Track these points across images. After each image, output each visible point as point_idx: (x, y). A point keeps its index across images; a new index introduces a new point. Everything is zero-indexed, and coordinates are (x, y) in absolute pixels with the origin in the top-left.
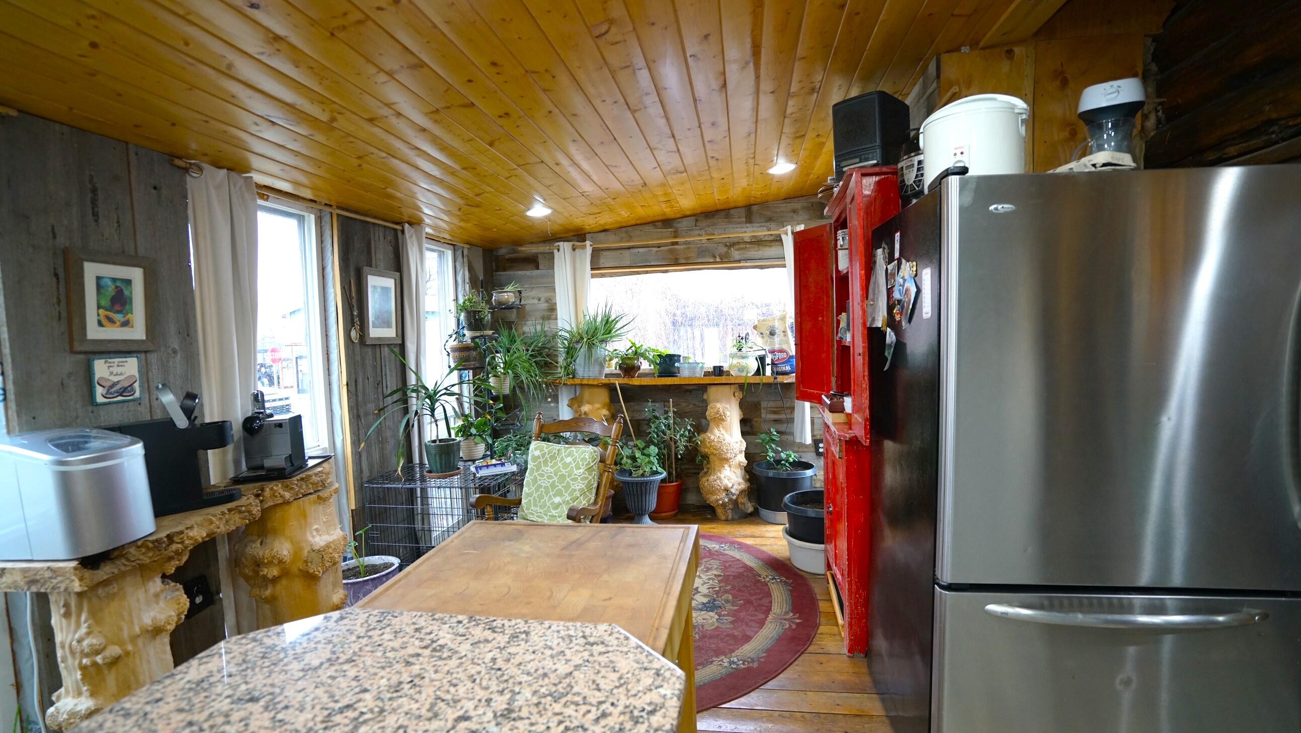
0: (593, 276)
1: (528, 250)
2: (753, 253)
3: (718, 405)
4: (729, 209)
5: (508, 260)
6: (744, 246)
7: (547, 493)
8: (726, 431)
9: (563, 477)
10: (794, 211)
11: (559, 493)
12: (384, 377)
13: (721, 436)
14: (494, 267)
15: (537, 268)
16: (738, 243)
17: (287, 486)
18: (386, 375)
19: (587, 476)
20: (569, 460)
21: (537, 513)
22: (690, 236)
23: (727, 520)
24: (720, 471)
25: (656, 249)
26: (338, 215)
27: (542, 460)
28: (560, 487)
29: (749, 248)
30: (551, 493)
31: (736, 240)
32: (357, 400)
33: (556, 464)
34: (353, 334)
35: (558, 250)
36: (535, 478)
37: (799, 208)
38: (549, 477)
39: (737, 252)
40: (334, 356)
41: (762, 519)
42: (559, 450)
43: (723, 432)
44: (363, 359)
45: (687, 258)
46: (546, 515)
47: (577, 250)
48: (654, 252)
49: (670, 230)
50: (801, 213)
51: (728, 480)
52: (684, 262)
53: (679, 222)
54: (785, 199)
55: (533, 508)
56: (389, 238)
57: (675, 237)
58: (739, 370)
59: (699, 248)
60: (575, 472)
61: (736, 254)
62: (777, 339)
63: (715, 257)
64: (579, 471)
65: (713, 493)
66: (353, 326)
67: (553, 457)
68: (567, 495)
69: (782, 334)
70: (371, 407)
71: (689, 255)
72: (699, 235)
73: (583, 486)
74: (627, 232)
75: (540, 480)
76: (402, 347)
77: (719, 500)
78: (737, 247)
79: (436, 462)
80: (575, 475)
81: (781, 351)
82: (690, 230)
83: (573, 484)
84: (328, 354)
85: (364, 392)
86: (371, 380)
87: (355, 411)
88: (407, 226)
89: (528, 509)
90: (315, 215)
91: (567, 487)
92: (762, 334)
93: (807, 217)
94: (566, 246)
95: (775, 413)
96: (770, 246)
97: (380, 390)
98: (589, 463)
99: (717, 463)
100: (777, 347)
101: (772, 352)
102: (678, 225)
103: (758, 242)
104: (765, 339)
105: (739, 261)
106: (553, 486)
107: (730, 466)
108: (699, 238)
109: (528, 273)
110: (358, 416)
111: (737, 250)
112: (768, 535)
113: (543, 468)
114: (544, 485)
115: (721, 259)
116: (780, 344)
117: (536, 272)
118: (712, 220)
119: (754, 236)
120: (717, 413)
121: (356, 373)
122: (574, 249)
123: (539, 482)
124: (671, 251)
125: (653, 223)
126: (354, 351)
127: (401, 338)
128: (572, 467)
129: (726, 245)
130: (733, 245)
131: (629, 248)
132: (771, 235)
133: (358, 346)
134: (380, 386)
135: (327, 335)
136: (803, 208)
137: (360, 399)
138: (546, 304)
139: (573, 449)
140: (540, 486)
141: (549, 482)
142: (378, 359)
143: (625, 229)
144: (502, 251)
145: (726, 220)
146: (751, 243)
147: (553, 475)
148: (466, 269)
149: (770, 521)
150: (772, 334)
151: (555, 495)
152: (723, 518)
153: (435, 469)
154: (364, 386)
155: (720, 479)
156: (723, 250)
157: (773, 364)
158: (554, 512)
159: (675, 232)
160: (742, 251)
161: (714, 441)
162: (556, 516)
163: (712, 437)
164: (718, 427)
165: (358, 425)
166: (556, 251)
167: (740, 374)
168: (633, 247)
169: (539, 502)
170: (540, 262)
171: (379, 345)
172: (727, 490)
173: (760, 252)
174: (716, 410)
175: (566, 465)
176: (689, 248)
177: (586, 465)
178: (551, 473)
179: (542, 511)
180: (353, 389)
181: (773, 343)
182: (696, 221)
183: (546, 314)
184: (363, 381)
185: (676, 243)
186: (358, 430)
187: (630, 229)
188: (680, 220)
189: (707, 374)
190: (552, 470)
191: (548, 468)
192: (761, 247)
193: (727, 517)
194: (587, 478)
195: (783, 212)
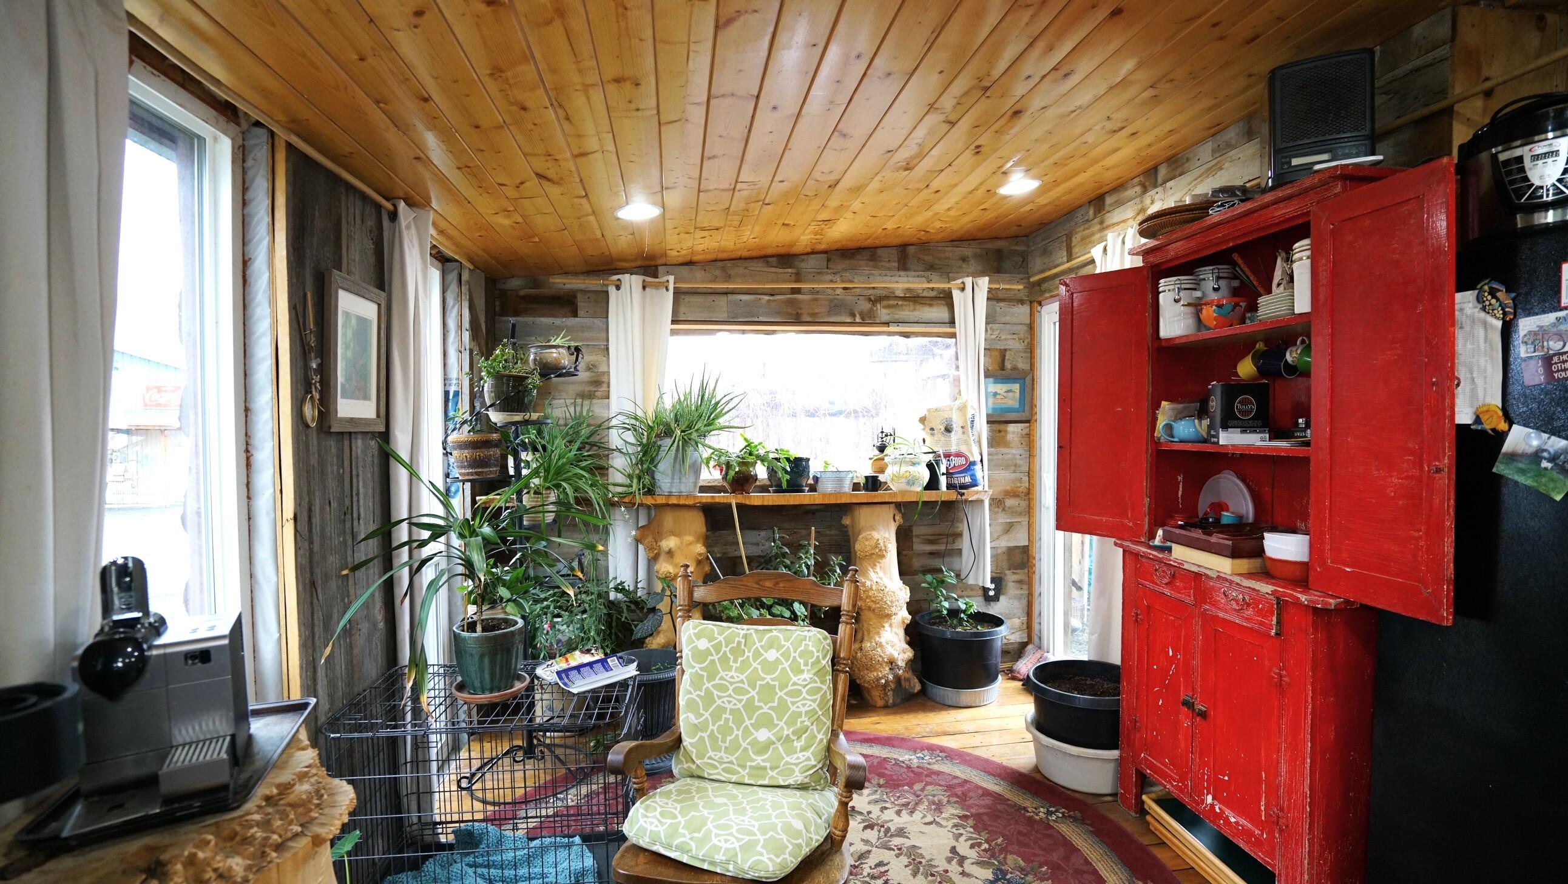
0: (674, 332)
1: (562, 283)
2: (906, 313)
3: (876, 535)
4: (875, 248)
5: (523, 298)
6: (896, 302)
7: (739, 722)
8: (885, 573)
9: (768, 691)
10: (964, 259)
11: (766, 722)
12: (355, 498)
13: (879, 580)
14: (497, 309)
15: (575, 315)
16: (887, 298)
17: (232, 836)
18: (358, 494)
19: (819, 685)
20: (772, 655)
21: (721, 763)
22: (820, 282)
23: (886, 707)
24: (878, 633)
25: (767, 298)
26: (289, 146)
27: (716, 657)
28: (765, 709)
29: (902, 305)
30: (748, 722)
31: (884, 293)
32: (311, 550)
33: (746, 664)
34: (309, 412)
35: (618, 288)
36: (708, 692)
37: (970, 254)
38: (739, 691)
39: (884, 311)
40: (264, 455)
41: (934, 701)
42: (745, 637)
43: (881, 574)
44: (322, 462)
45: (814, 315)
46: (743, 767)
47: (647, 289)
48: (764, 302)
49: (790, 270)
50: (972, 262)
51: (892, 646)
52: (809, 319)
53: (803, 260)
54: (952, 241)
55: (711, 753)
56: (369, 223)
57: (797, 281)
58: (908, 483)
59: (831, 301)
60: (795, 679)
61: (883, 314)
62: (954, 436)
63: (853, 315)
64: (802, 677)
65: (870, 668)
66: (308, 391)
67: (737, 651)
68: (782, 724)
69: (960, 430)
70: (333, 560)
71: (817, 311)
72: (832, 281)
73: (815, 706)
74: (723, 269)
75: (720, 697)
76: (385, 436)
77: (882, 678)
78: (885, 303)
79: (482, 671)
80: (794, 684)
81: (959, 455)
82: (819, 273)
83: (793, 703)
84: (247, 451)
85: (323, 532)
86: (334, 505)
87: (308, 575)
88: (402, 205)
89: (701, 756)
90: (233, 139)
91: (782, 708)
92: (932, 429)
93: (980, 268)
94: (632, 282)
95: (931, 542)
96: (931, 305)
97: (348, 525)
98: (818, 661)
99: (874, 621)
100: (953, 449)
101: (947, 456)
102: (803, 265)
103: (914, 299)
104: (936, 438)
105: (887, 324)
106: (750, 707)
107: (891, 625)
108: (832, 285)
109: (558, 321)
110: (313, 584)
111: (888, 307)
112: (965, 727)
113: (722, 674)
114: (729, 706)
115: (863, 319)
116: (958, 445)
117: (571, 321)
118: (852, 262)
119: (908, 290)
120: (876, 547)
121: (310, 493)
122: (644, 288)
123: (719, 702)
124: (791, 303)
125: (764, 258)
126: (307, 444)
127: (384, 421)
128: (784, 669)
129: (870, 300)
130: (879, 299)
131: (726, 293)
132: (933, 289)
133: (315, 433)
134: (348, 516)
135: (247, 410)
136: (977, 256)
137: (316, 547)
138: (588, 374)
139: (775, 633)
140: (721, 710)
141: (740, 701)
142: (347, 463)
143: (720, 264)
144: (515, 283)
145: (871, 263)
146: (904, 298)
147: (746, 686)
148: (466, 305)
149: (950, 703)
150: (948, 430)
151: (757, 726)
152: (880, 703)
153: (477, 684)
154: (323, 519)
155: (881, 646)
156: (865, 306)
157: (948, 474)
158: (759, 760)
159: (798, 274)
160: (892, 310)
161: (871, 589)
162: (765, 768)
163: (868, 583)
164: (874, 566)
165: (312, 603)
166: (612, 290)
167: (908, 488)
168: (733, 292)
169: (724, 741)
170: (580, 304)
171: (351, 432)
172: (892, 662)
173: (916, 313)
174: (873, 543)
175: (770, 667)
176: (816, 300)
177: (813, 664)
178: (742, 682)
179: (732, 758)
180: (304, 530)
181: (948, 443)
182: (829, 260)
183: (588, 388)
184: (322, 509)
185: (797, 291)
186: (312, 614)
187: (729, 264)
188: (805, 257)
189: (856, 487)
190: (742, 677)
191: (733, 673)
192: (918, 307)
193: (887, 702)
194: (820, 689)
195: (948, 258)
